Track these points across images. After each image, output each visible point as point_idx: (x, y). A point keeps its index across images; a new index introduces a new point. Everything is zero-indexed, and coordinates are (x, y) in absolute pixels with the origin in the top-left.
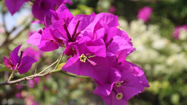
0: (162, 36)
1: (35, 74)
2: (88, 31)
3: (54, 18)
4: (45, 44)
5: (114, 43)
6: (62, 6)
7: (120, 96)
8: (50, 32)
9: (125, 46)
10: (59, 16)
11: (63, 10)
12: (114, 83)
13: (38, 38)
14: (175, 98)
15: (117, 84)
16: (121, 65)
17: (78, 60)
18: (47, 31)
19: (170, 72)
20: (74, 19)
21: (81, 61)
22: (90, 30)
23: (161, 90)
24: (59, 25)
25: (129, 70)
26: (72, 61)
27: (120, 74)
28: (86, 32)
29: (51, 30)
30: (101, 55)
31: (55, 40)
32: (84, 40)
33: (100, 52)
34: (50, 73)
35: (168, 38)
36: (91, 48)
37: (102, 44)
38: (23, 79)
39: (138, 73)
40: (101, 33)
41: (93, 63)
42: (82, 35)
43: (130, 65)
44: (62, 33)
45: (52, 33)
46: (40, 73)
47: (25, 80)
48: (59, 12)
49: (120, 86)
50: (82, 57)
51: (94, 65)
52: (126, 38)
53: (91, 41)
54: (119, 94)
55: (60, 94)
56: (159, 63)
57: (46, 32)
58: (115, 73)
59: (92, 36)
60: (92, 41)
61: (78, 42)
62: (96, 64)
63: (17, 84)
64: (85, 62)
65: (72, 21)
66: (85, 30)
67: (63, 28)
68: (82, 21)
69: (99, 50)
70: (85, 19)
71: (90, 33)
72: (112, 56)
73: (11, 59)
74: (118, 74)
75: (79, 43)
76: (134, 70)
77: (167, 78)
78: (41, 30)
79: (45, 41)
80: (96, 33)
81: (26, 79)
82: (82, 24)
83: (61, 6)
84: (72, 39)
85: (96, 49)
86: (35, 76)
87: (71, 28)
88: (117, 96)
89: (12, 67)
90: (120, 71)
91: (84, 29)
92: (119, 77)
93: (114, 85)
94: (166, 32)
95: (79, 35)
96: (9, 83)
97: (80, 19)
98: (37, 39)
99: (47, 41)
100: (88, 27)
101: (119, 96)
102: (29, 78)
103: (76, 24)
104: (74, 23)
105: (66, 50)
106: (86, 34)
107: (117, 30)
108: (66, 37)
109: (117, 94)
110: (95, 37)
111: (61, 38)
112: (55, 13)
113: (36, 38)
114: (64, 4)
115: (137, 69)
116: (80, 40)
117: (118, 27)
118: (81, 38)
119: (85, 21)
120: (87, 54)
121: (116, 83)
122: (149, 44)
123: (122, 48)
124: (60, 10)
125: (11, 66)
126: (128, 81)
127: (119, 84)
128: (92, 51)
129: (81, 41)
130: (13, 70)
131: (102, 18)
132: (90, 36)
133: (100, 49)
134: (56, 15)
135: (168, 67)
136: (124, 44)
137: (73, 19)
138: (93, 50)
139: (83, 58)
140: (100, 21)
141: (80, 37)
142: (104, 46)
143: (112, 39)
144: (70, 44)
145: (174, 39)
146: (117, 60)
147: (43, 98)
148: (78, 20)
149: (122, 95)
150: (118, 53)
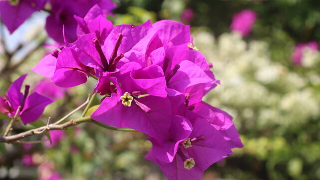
0: (273, 60)
1: (48, 126)
2: (137, 53)
3: (81, 29)
4: (63, 74)
5: (182, 73)
6: (95, 9)
7: (190, 164)
8: (71, 54)
9: (199, 79)
10: (88, 26)
11: (95, 15)
12: (181, 141)
13: (53, 65)
14: (295, 167)
15: (185, 144)
16: (194, 111)
17: (118, 103)
18: (67, 54)
19: (286, 122)
20: (114, 32)
21: (124, 104)
22: (140, 51)
23: (270, 152)
24: (86, 42)
25: (206, 119)
26: (109, 104)
27: (190, 126)
28: (133, 54)
29: (73, 50)
30: (159, 94)
31: (80, 69)
32: (129, 67)
33: (157, 88)
34: (74, 122)
35: (283, 64)
36: (140, 82)
37: (160, 75)
38: (29, 132)
39: (222, 124)
40: (159, 55)
41: (144, 107)
42: (127, 60)
43: (210, 110)
44: (92, 55)
45: (76, 55)
46: (58, 122)
47: (31, 134)
48: (89, 19)
49: (191, 146)
50: (125, 97)
51: (146, 111)
52: (202, 64)
53: (141, 69)
54: (189, 160)
55: (99, 160)
56: (268, 107)
57: (64, 54)
58: (183, 124)
59: (143, 61)
60: (144, 69)
61: (119, 72)
62: (149, 109)
63: (18, 141)
64: (130, 105)
65: (110, 36)
66: (132, 51)
67: (95, 47)
68: (127, 36)
69: (153, 85)
70: (132, 32)
71: (140, 56)
72: (176, 95)
73: (8, 99)
74: (187, 127)
75: (122, 73)
76: (217, 118)
77: (280, 132)
78: (58, 52)
79: (63, 70)
80: (151, 56)
81: (33, 132)
82: (126, 41)
83: (92, 9)
84: (109, 66)
85: (149, 83)
86: (48, 128)
87: (108, 47)
88: (185, 163)
89: (11, 113)
90: (190, 121)
91: (131, 49)
92: (189, 131)
93: (181, 144)
94: (280, 54)
95: (122, 60)
96: (4, 139)
97: (123, 31)
98: (50, 67)
99: (68, 69)
100: (137, 46)
101: (188, 163)
102: (39, 131)
103: (117, 40)
104: (113, 38)
105: (98, 85)
106: (132, 58)
107: (188, 50)
108: (100, 63)
109: (185, 160)
110: (149, 62)
111: (90, 65)
112: (82, 21)
113: (49, 65)
114: (98, 6)
115: (220, 116)
116: (123, 67)
117: (190, 45)
118: (125, 65)
119: (131, 35)
120: (135, 92)
121: (183, 142)
122: (250, 74)
123: (194, 82)
124: (91, 15)
125: (8, 111)
126: (203, 137)
127: (188, 143)
128: (142, 87)
129: (125, 69)
130: (12, 117)
131: (164, 29)
132: (140, 62)
133: (155, 83)
134: (84, 24)
135: (284, 113)
136: (198, 74)
137: (112, 32)
138: (144, 86)
139: (126, 99)
140: (159, 35)
141: (123, 63)
142: (163, 80)
143: (177, 67)
144: (105, 74)
145: (294, 66)
146: (187, 101)
147: (69, 165)
148: (120, 34)
149: (193, 162)
150: (189, 90)
